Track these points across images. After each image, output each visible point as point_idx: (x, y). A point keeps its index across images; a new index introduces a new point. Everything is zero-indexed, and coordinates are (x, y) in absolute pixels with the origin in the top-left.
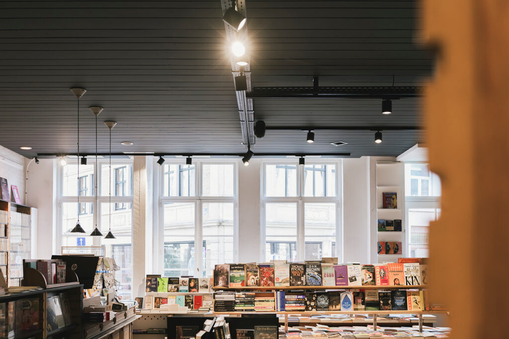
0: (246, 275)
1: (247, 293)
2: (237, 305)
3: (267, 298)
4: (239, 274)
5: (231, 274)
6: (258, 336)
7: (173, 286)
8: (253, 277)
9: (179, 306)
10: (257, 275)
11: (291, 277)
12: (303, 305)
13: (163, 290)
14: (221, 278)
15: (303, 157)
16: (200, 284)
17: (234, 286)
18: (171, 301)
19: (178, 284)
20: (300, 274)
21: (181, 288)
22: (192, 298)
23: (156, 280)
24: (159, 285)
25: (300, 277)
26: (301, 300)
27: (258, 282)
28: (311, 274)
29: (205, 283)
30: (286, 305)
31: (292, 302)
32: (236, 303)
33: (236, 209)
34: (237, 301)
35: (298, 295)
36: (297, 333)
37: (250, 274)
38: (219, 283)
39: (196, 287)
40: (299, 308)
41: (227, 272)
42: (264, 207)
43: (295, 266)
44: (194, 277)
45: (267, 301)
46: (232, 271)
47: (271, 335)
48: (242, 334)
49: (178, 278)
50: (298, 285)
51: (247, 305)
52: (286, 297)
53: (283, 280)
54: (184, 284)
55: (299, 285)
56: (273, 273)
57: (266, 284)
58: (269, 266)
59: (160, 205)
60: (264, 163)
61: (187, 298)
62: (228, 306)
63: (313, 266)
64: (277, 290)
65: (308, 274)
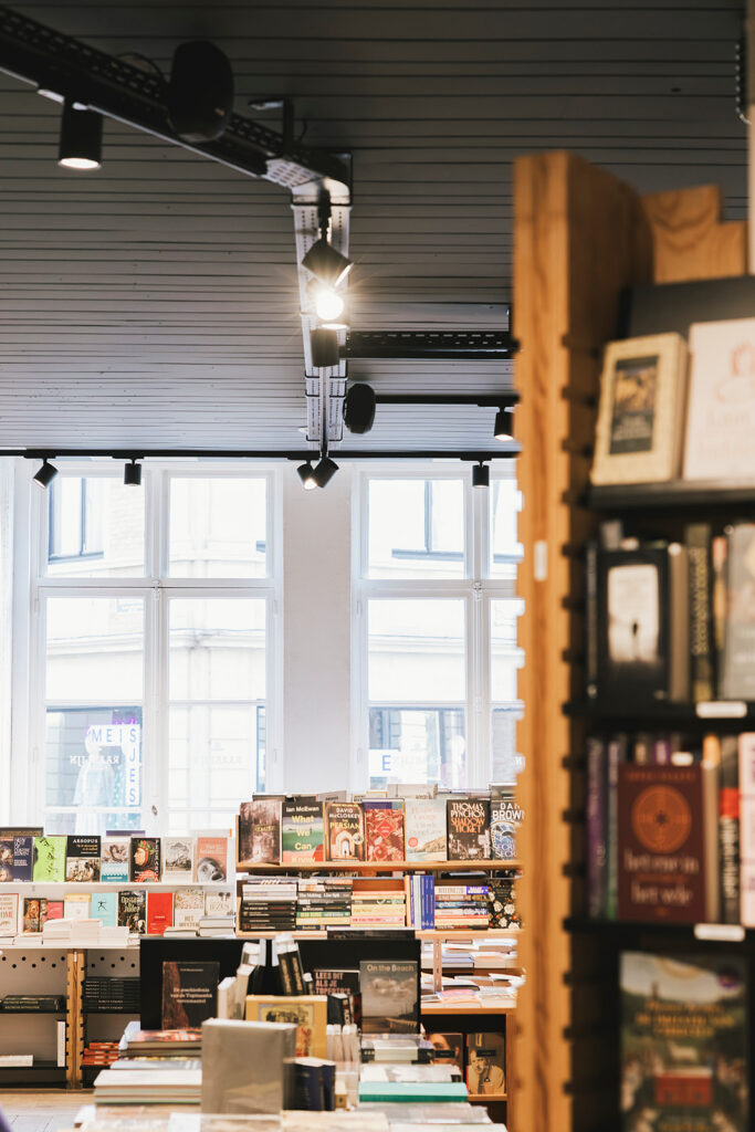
0: (326, 832)
1: (331, 880)
2: (302, 914)
3: (384, 895)
4: (308, 827)
5: (285, 828)
6: (369, 987)
7: (82, 862)
8: (347, 835)
9: (101, 923)
10: (356, 831)
11: (451, 836)
12: (484, 911)
13: (52, 872)
14: (259, 838)
15: (485, 463)
16: (167, 855)
17: (294, 860)
18: (76, 910)
19: (99, 855)
20: (476, 828)
21: (105, 869)
22: (140, 900)
23: (28, 844)
24: (36, 858)
25: (476, 836)
26: (478, 898)
27: (361, 849)
28: (503, 827)
29: (181, 853)
30: (437, 912)
31: (454, 904)
32: (299, 908)
33: (276, 616)
34: (301, 902)
35: (469, 885)
36: (469, 992)
37: (337, 826)
38: (254, 852)
39: (153, 864)
40: (472, 922)
41: (276, 824)
42: (363, 610)
43: (461, 806)
44: (147, 836)
45: (385, 903)
46: (287, 819)
47: (403, 984)
48: (329, 981)
49: (98, 838)
50: (470, 858)
51: (330, 914)
52: (438, 890)
53: (428, 845)
54: (117, 856)
55: (472, 858)
56: (402, 824)
57: (381, 856)
58: (389, 805)
59: (36, 604)
60: (363, 474)
61: (125, 900)
62: (281, 915)
63: (510, 806)
64: (410, 872)
65: (498, 828)
